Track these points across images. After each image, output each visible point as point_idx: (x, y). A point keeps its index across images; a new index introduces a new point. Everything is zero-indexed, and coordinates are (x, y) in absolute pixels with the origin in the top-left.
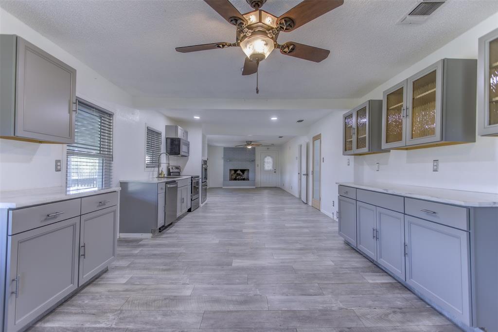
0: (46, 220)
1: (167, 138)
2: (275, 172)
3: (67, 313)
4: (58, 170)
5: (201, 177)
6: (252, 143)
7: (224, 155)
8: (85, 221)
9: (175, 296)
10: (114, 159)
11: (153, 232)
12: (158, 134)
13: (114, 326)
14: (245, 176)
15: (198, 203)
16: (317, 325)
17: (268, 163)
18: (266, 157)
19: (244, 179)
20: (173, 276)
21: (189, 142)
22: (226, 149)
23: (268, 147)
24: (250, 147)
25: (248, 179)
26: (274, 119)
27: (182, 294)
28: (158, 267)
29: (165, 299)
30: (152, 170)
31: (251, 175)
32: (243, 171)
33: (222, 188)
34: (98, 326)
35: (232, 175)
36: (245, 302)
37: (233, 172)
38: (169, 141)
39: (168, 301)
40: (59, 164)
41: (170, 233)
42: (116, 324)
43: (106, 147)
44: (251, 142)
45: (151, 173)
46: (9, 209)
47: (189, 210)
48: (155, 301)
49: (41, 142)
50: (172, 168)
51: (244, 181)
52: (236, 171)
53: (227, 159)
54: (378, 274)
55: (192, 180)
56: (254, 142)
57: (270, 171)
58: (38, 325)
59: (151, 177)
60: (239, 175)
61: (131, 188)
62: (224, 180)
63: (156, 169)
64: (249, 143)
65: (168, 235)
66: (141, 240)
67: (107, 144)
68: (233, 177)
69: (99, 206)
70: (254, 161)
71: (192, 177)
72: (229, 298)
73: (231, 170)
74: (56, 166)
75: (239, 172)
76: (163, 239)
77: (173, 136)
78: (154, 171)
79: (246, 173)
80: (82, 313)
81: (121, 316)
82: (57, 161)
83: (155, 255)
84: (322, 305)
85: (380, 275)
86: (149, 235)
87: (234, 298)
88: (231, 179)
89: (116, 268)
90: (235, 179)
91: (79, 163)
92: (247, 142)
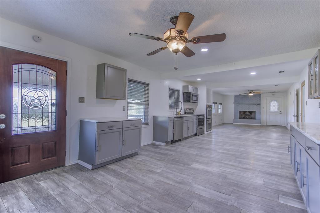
0: (108, 128)
1: (184, 93)
2: (281, 114)
3: (117, 165)
4: (124, 110)
5: (205, 115)
6: (254, 92)
7: (235, 101)
8: (125, 130)
9: (152, 171)
10: (149, 105)
11: (167, 143)
12: (178, 91)
13: (125, 173)
14: (253, 116)
15: (204, 131)
16: (207, 206)
17: (274, 106)
18: (271, 101)
19: (252, 118)
20: (159, 163)
21: (198, 94)
22: (236, 97)
23: (273, 93)
24: (251, 95)
25: (254, 118)
26: (253, 73)
27: (156, 171)
28: (156, 158)
29: (148, 170)
30: (173, 111)
31: (257, 116)
32: (251, 112)
33: (233, 123)
34: (121, 171)
35: (241, 115)
36: (180, 183)
37: (242, 113)
38: (185, 94)
39: (148, 171)
40: (124, 108)
41: (175, 145)
42: (126, 173)
43: (146, 100)
44: (252, 91)
45: (173, 112)
46: (97, 123)
47: (196, 135)
48: (144, 170)
49: (117, 99)
50: (187, 110)
51: (252, 120)
52: (244, 112)
53: (237, 104)
54: (298, 200)
55: (197, 117)
56: (255, 90)
57: (275, 112)
58: (107, 165)
59: (172, 114)
60: (248, 115)
61: (160, 119)
62: (235, 118)
63: (176, 110)
64: (251, 91)
65: (174, 146)
66: (160, 145)
67: (146, 98)
68: (242, 116)
69: (131, 125)
70: (260, 105)
71: (197, 115)
72: (174, 179)
73: (240, 112)
74: (123, 108)
75: (247, 113)
76: (169, 147)
77: (187, 92)
78: (174, 111)
79: (253, 114)
80: (120, 166)
81: (129, 171)
82: (124, 107)
83: (159, 153)
84: (221, 199)
85: (298, 202)
86: (164, 144)
87: (176, 180)
88: (240, 118)
89: (142, 155)
90: (244, 118)
91: (132, 107)
92: (249, 91)
